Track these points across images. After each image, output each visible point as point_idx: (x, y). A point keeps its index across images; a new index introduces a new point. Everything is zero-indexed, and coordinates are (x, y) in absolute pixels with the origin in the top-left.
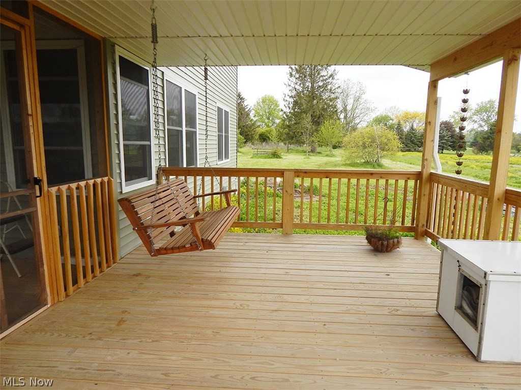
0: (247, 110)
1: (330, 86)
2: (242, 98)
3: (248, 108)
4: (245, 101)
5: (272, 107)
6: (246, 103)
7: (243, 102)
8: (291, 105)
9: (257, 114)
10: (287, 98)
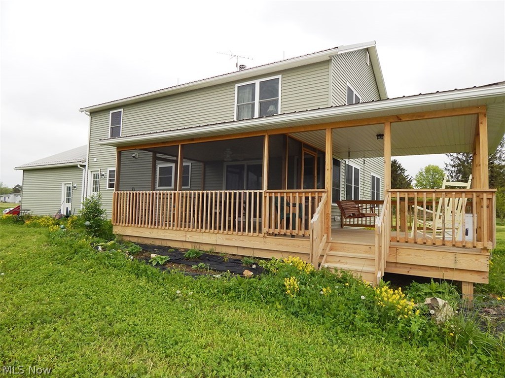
0: (407, 180)
1: (499, 154)
2: (402, 169)
3: (409, 179)
4: (405, 172)
5: (437, 177)
6: (406, 174)
7: (403, 173)
8: (454, 174)
9: (420, 183)
10: (450, 168)
